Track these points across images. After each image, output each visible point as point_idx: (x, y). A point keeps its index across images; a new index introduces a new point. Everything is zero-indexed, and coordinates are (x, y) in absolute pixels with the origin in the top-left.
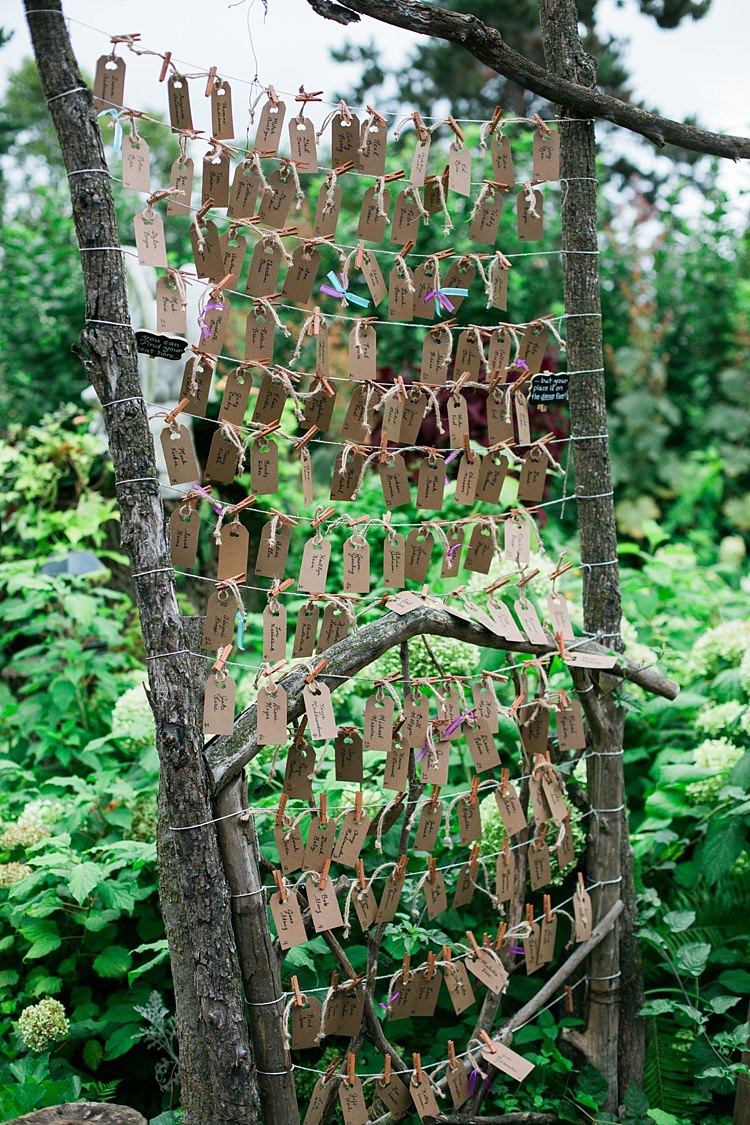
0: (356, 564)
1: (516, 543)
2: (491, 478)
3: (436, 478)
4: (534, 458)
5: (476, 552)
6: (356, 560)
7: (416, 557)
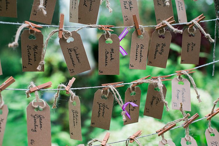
0: (38, 123)
1: (180, 95)
2: (159, 49)
3: (112, 50)
4: (190, 33)
5: (152, 103)
6: (38, 120)
7: (101, 111)
